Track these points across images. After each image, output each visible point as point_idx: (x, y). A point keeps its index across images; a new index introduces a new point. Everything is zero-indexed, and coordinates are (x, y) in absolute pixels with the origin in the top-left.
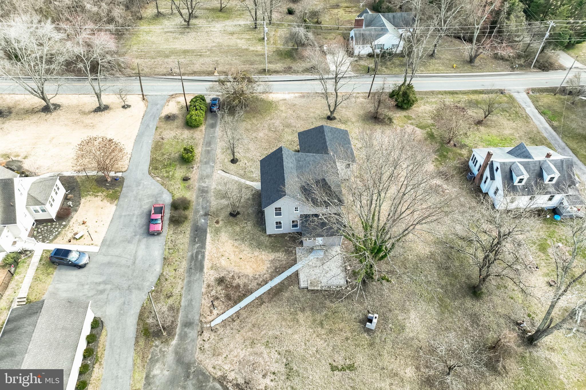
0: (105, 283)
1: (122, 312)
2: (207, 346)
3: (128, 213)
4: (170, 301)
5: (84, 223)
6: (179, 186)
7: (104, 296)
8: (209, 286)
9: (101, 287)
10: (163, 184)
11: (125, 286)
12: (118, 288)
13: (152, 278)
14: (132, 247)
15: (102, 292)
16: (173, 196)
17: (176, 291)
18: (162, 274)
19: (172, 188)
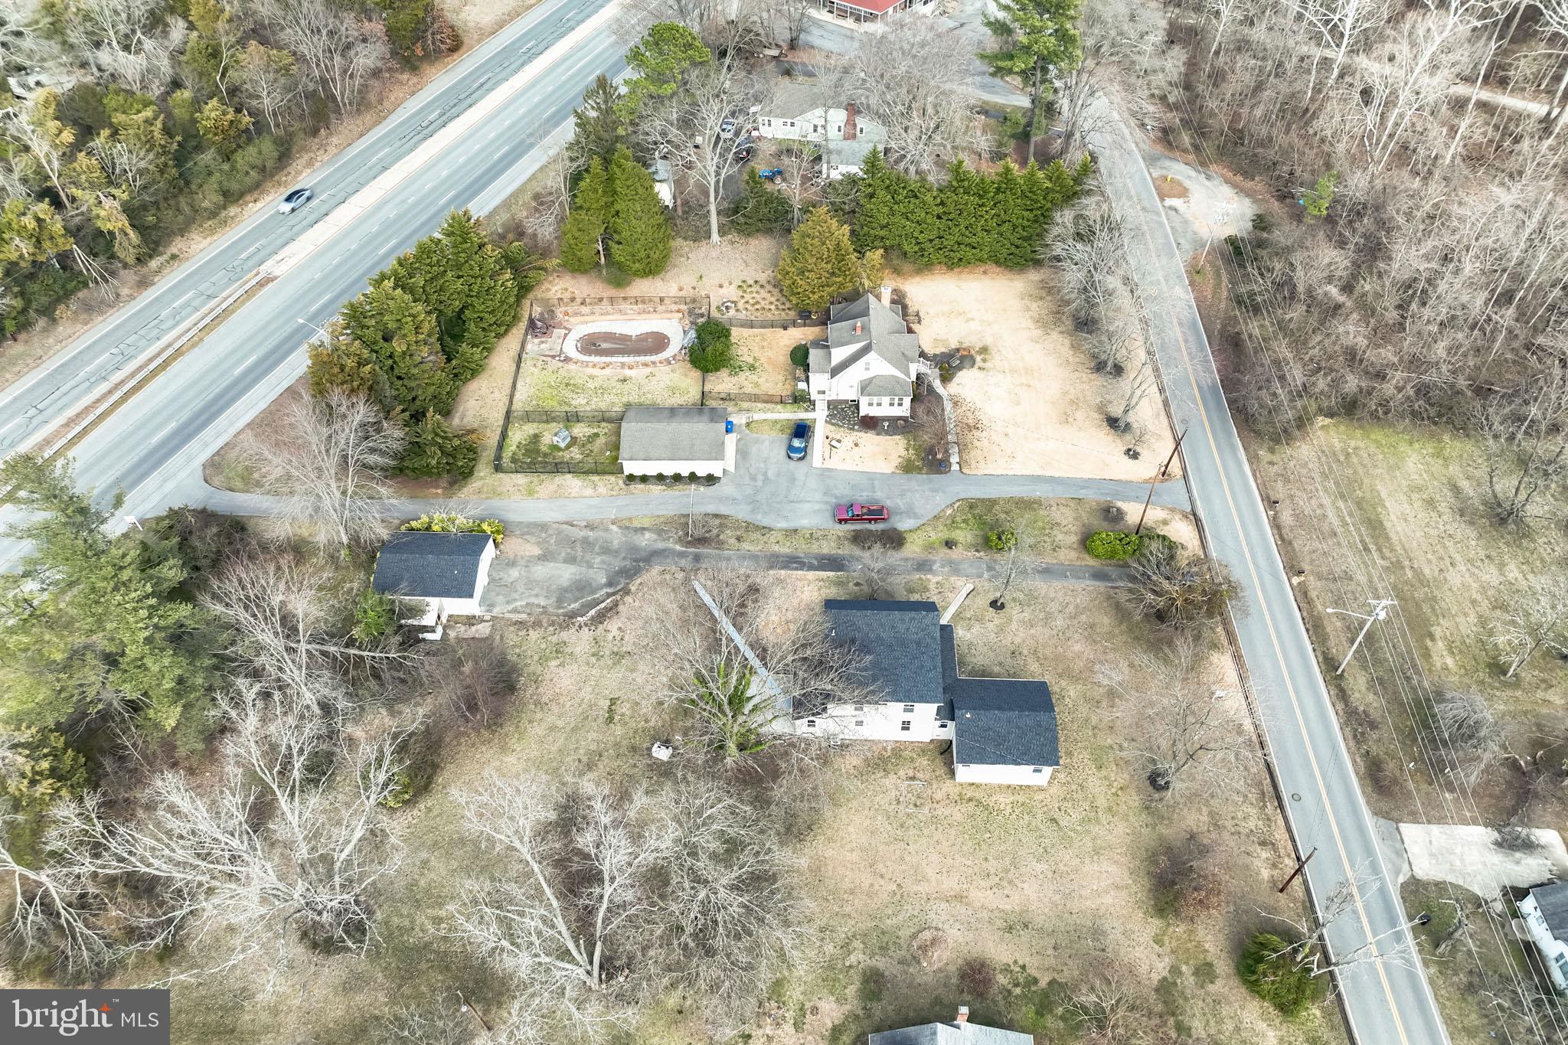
0: (766, 479)
1: (721, 500)
2: (668, 577)
3: (877, 485)
4: (733, 541)
5: (856, 445)
6: (934, 537)
7: (747, 480)
8: (748, 576)
9: (760, 477)
10: (936, 517)
11: (758, 498)
12: (757, 491)
13: (766, 521)
14: (818, 496)
15: (754, 479)
16: (910, 530)
17: (746, 546)
18: (771, 529)
19: (929, 529)
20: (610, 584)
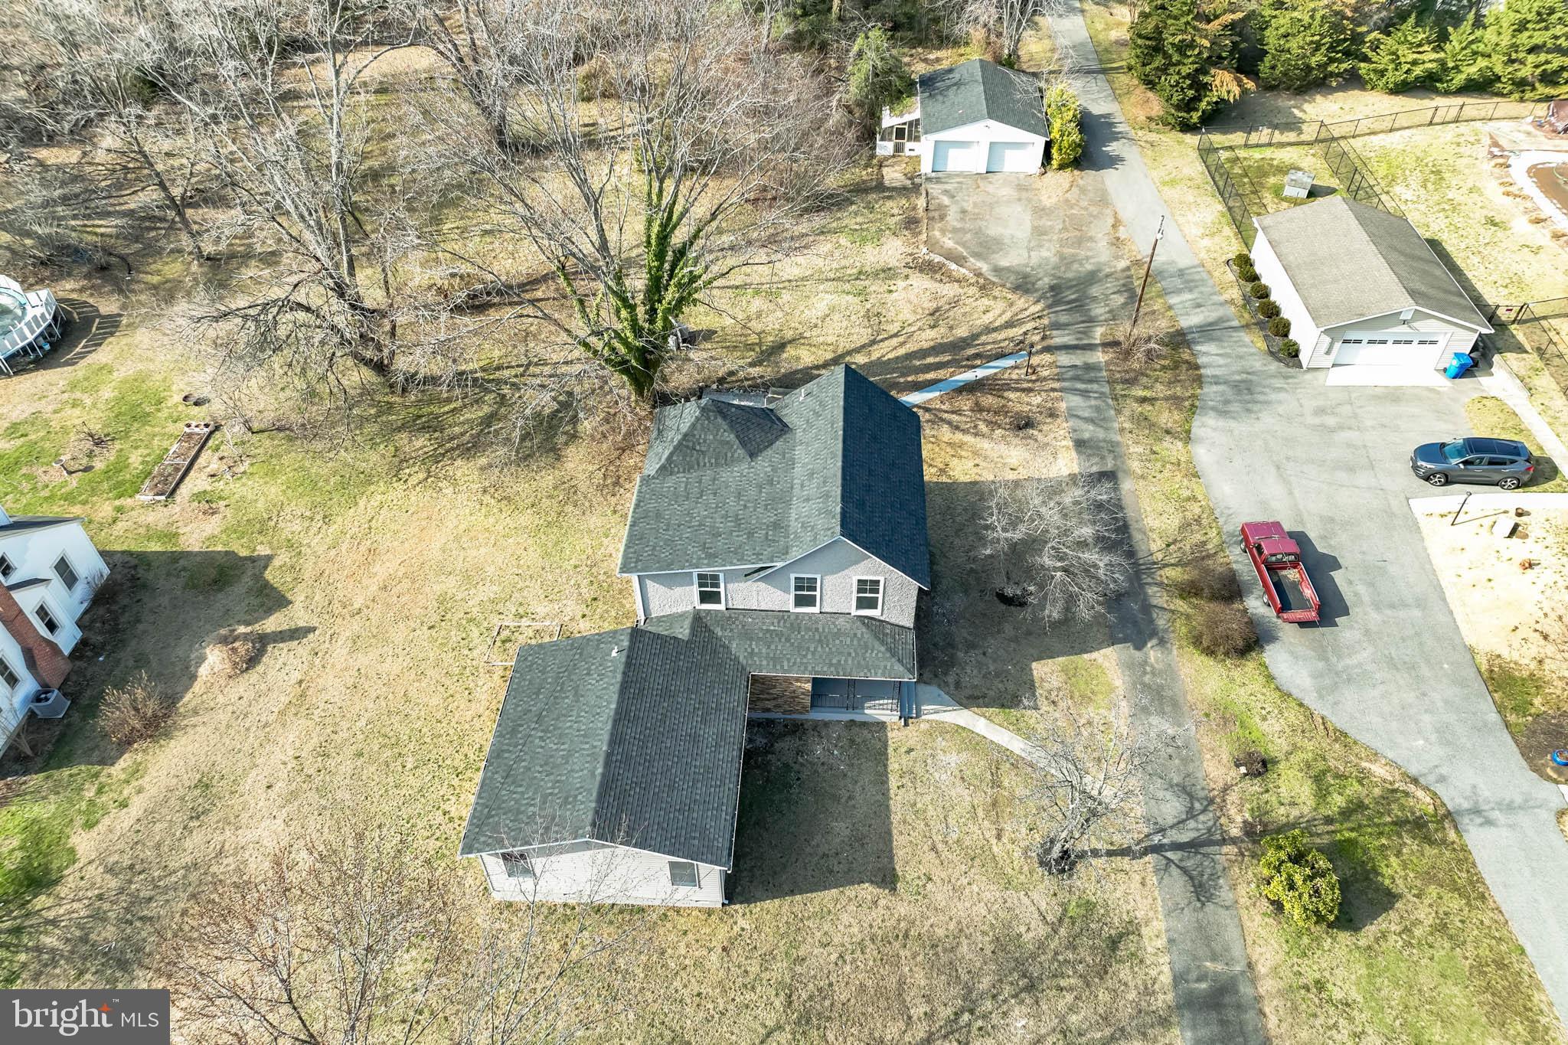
3: (1402, 614)
5: (1529, 566)
6: (1264, 727)
8: (1052, 414)
9: (1331, 421)
10: (1341, 736)
13: (1205, 433)
14: (1312, 506)
16: (1270, 678)
18: (1185, 441)
19: (1293, 716)
20: (997, 270)
